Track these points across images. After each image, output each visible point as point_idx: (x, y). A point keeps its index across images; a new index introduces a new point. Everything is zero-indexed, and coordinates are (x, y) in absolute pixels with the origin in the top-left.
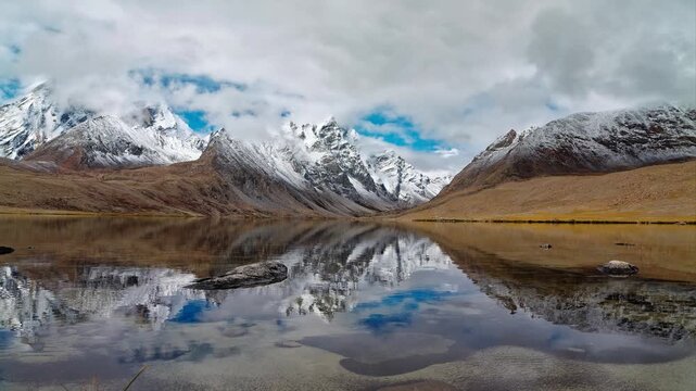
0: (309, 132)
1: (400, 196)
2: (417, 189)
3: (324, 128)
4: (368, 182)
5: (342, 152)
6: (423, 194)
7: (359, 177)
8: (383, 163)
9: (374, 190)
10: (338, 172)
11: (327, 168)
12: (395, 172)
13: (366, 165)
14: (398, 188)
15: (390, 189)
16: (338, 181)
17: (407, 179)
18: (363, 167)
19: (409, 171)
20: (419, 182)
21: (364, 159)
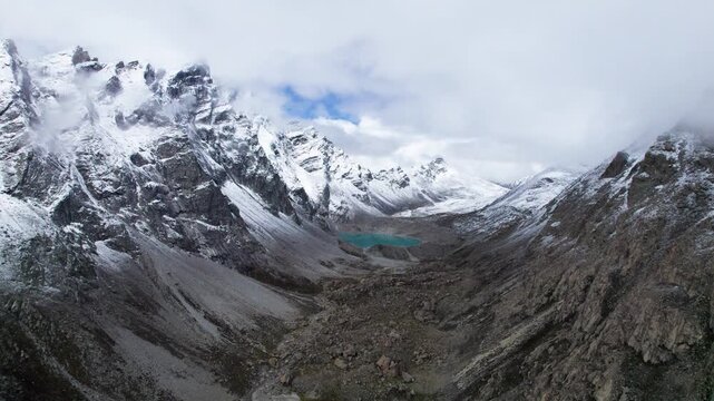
0: (133, 81)
1: (331, 207)
2: (357, 191)
3: (181, 76)
4: (274, 193)
5: (218, 129)
6: (366, 200)
7: (258, 184)
8: (299, 148)
9: (289, 210)
10: (196, 181)
11: (164, 170)
12: (320, 163)
13: (269, 153)
14: (327, 191)
15: (314, 195)
16: (193, 209)
17: (339, 175)
18: (264, 160)
19: (340, 161)
20: (357, 179)
21: (266, 141)
